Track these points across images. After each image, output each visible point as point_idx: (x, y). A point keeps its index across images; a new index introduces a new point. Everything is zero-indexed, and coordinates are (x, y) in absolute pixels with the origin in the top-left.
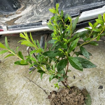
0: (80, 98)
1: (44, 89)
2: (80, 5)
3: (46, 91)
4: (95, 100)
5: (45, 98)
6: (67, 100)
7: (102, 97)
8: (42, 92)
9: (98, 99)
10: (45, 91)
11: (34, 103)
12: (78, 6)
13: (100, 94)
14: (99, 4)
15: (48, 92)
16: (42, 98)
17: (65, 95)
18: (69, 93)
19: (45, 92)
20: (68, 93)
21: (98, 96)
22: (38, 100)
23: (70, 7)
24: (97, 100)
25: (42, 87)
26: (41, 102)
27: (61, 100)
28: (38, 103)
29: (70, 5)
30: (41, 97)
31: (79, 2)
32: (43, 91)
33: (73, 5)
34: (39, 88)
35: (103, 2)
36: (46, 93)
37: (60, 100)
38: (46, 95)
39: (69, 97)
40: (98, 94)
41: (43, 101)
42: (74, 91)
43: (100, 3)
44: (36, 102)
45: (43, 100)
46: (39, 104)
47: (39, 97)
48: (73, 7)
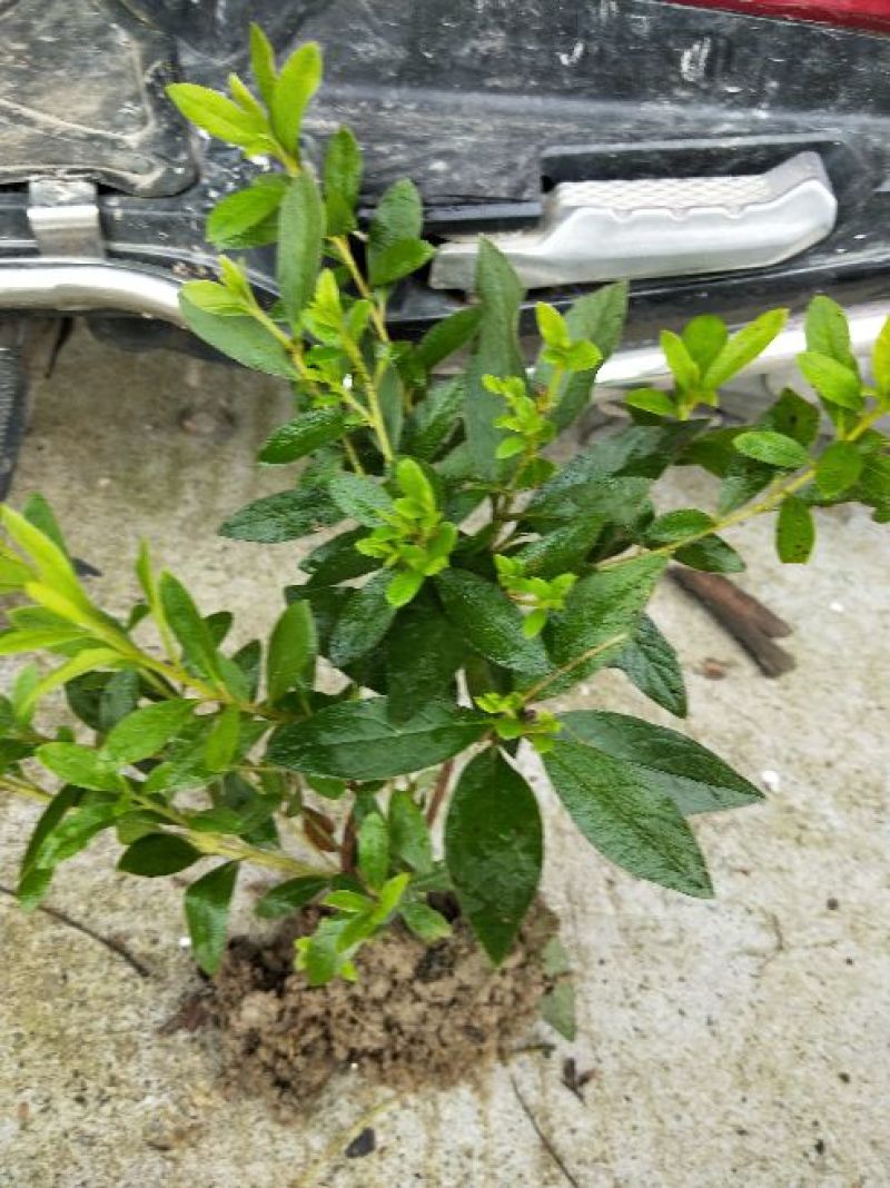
0: (514, 992)
1: (108, 922)
2: (518, 91)
3: (137, 945)
4: (594, 958)
5: (149, 1023)
6: (389, 1025)
7: (640, 911)
8: (92, 959)
9: (617, 939)
10: (116, 945)
11: (34, 1109)
12: (495, 90)
13: (619, 888)
14: (731, 126)
15: (157, 950)
16: (109, 1031)
17: (380, 988)
18: (423, 972)
19: (128, 957)
20: (406, 970)
21: (610, 910)
22: (77, 1064)
23: (397, 82)
24: (606, 953)
25: (78, 911)
26: (113, 1081)
27: (337, 1033)
28: (80, 1100)
29: (401, 54)
30: (102, 1023)
31: (519, 49)
32: (100, 948)
33: (435, 69)
34: (52, 930)
35: (762, 114)
36: (142, 971)
37: (327, 1037)
38: (145, 990)
39: (420, 1007)
40: (602, 890)
41: (132, 1068)
42: (464, 951)
43: (737, 115)
44: (56, 1089)
45: (127, 1049)
46: (92, 1104)
47: (73, 1031)
48: (434, 85)
